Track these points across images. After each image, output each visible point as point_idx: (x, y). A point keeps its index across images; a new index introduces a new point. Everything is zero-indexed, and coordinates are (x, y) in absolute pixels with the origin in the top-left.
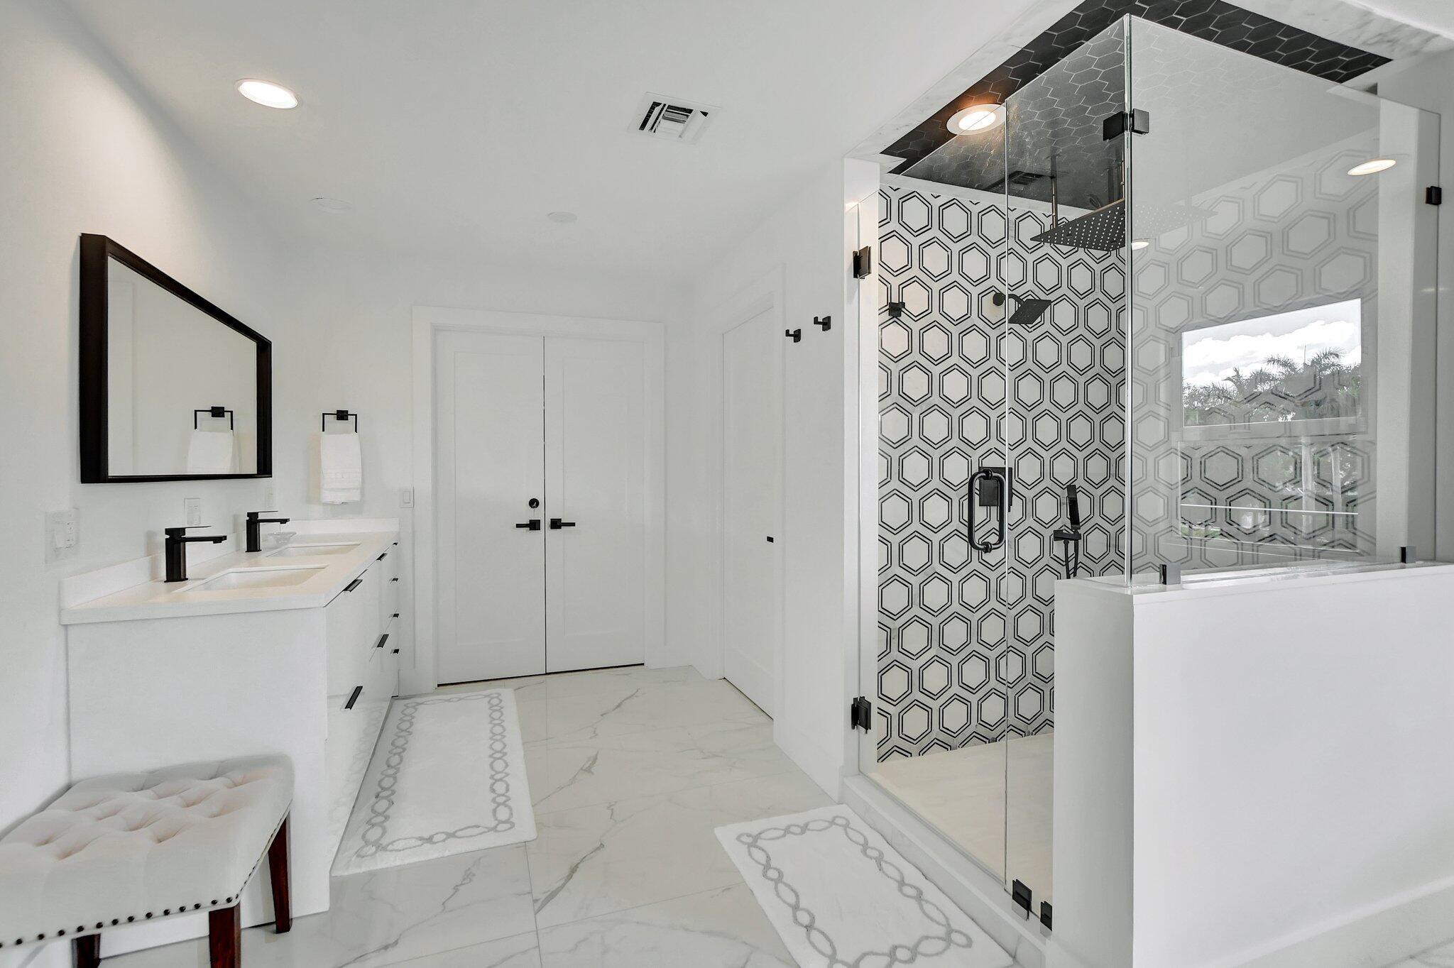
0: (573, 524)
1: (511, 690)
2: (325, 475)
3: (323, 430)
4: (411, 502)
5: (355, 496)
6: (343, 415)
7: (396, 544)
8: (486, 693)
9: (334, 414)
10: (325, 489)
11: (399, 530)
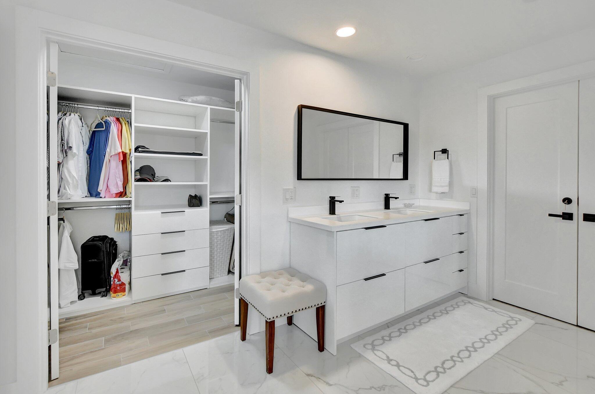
1: (533, 322)
2: (434, 179)
3: (434, 159)
4: (476, 194)
5: (446, 189)
6: (444, 151)
7: (461, 215)
8: (513, 315)
9: (440, 151)
10: (433, 186)
11: (469, 209)
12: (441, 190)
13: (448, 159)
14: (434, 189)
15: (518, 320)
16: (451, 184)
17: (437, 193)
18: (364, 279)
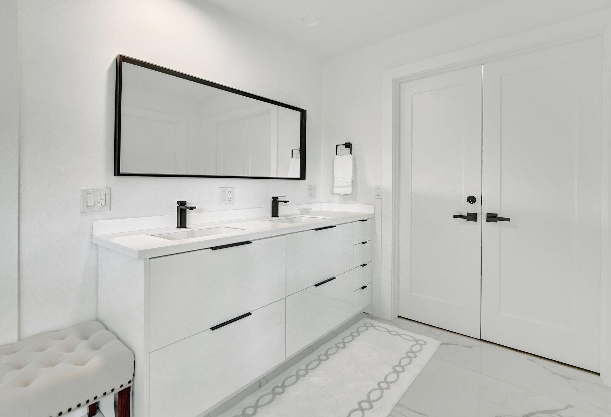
0: (508, 220)
1: (438, 343)
2: (336, 179)
3: (337, 154)
4: (381, 195)
5: (349, 190)
6: (348, 145)
7: (363, 221)
8: (418, 337)
9: (343, 145)
10: (336, 187)
11: (373, 212)
12: (343, 191)
13: (351, 153)
14: (336, 190)
15: (423, 343)
16: (354, 184)
17: (340, 195)
18: (210, 328)
